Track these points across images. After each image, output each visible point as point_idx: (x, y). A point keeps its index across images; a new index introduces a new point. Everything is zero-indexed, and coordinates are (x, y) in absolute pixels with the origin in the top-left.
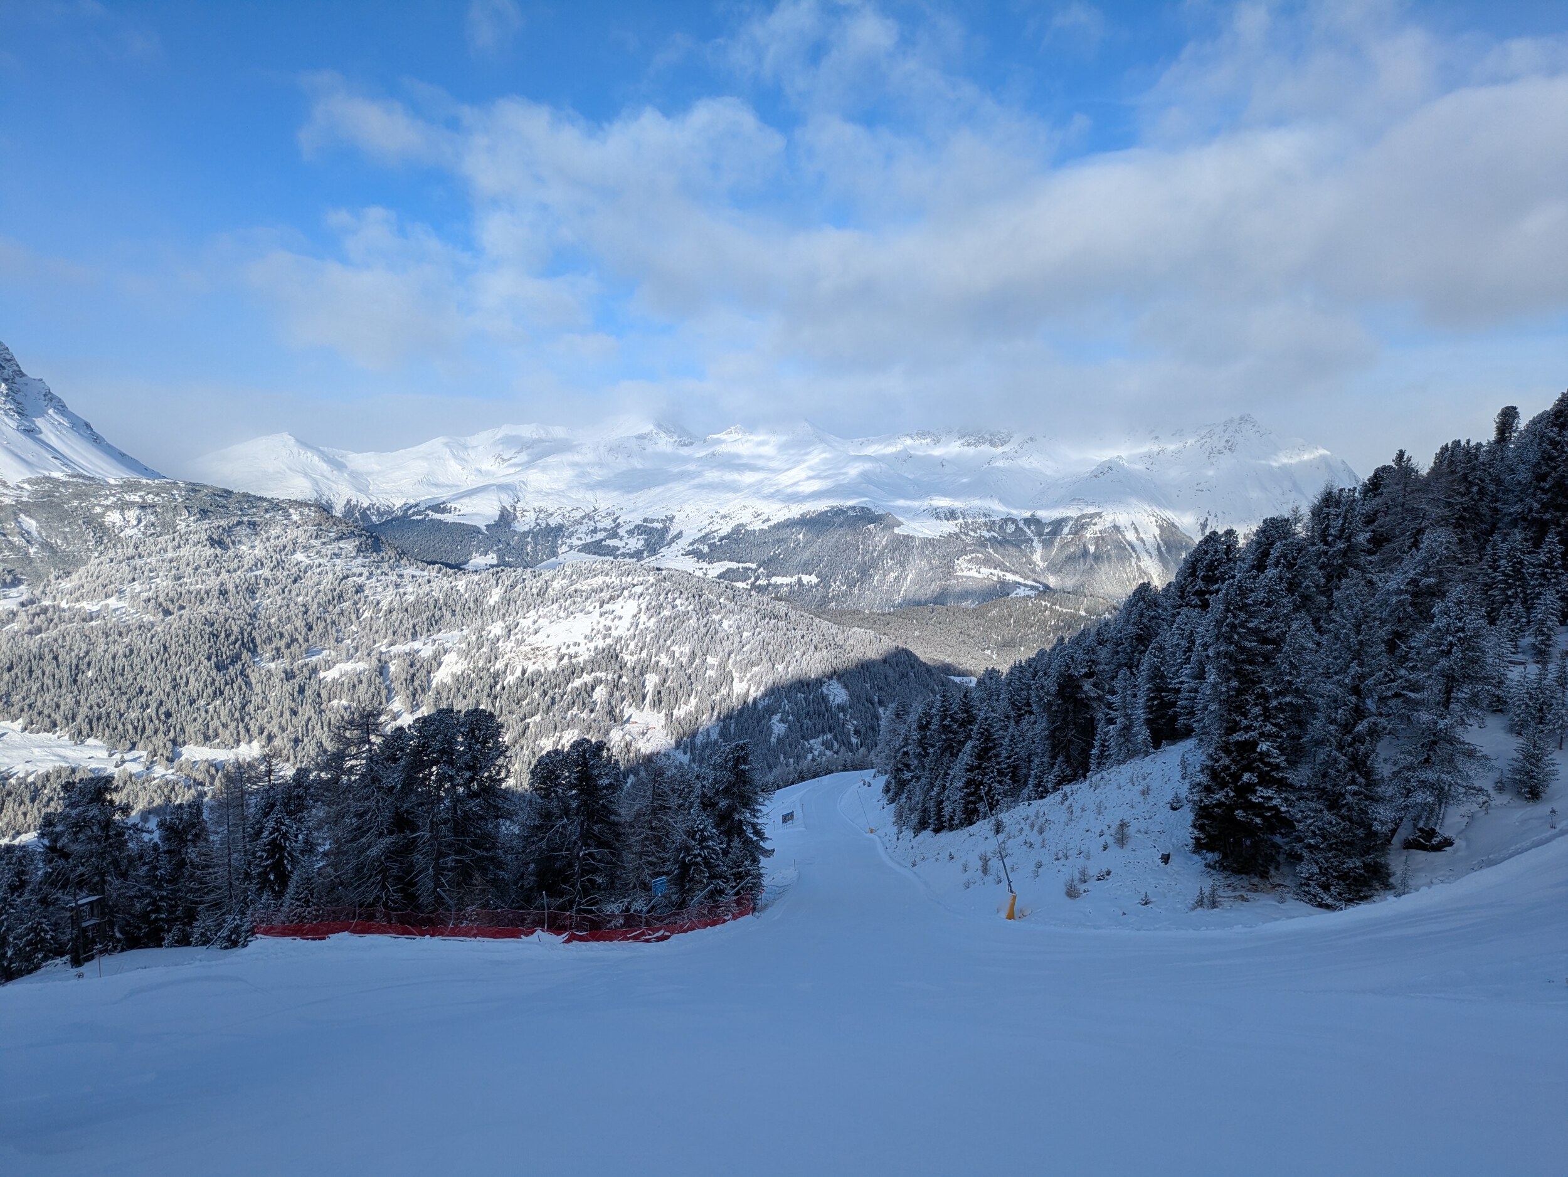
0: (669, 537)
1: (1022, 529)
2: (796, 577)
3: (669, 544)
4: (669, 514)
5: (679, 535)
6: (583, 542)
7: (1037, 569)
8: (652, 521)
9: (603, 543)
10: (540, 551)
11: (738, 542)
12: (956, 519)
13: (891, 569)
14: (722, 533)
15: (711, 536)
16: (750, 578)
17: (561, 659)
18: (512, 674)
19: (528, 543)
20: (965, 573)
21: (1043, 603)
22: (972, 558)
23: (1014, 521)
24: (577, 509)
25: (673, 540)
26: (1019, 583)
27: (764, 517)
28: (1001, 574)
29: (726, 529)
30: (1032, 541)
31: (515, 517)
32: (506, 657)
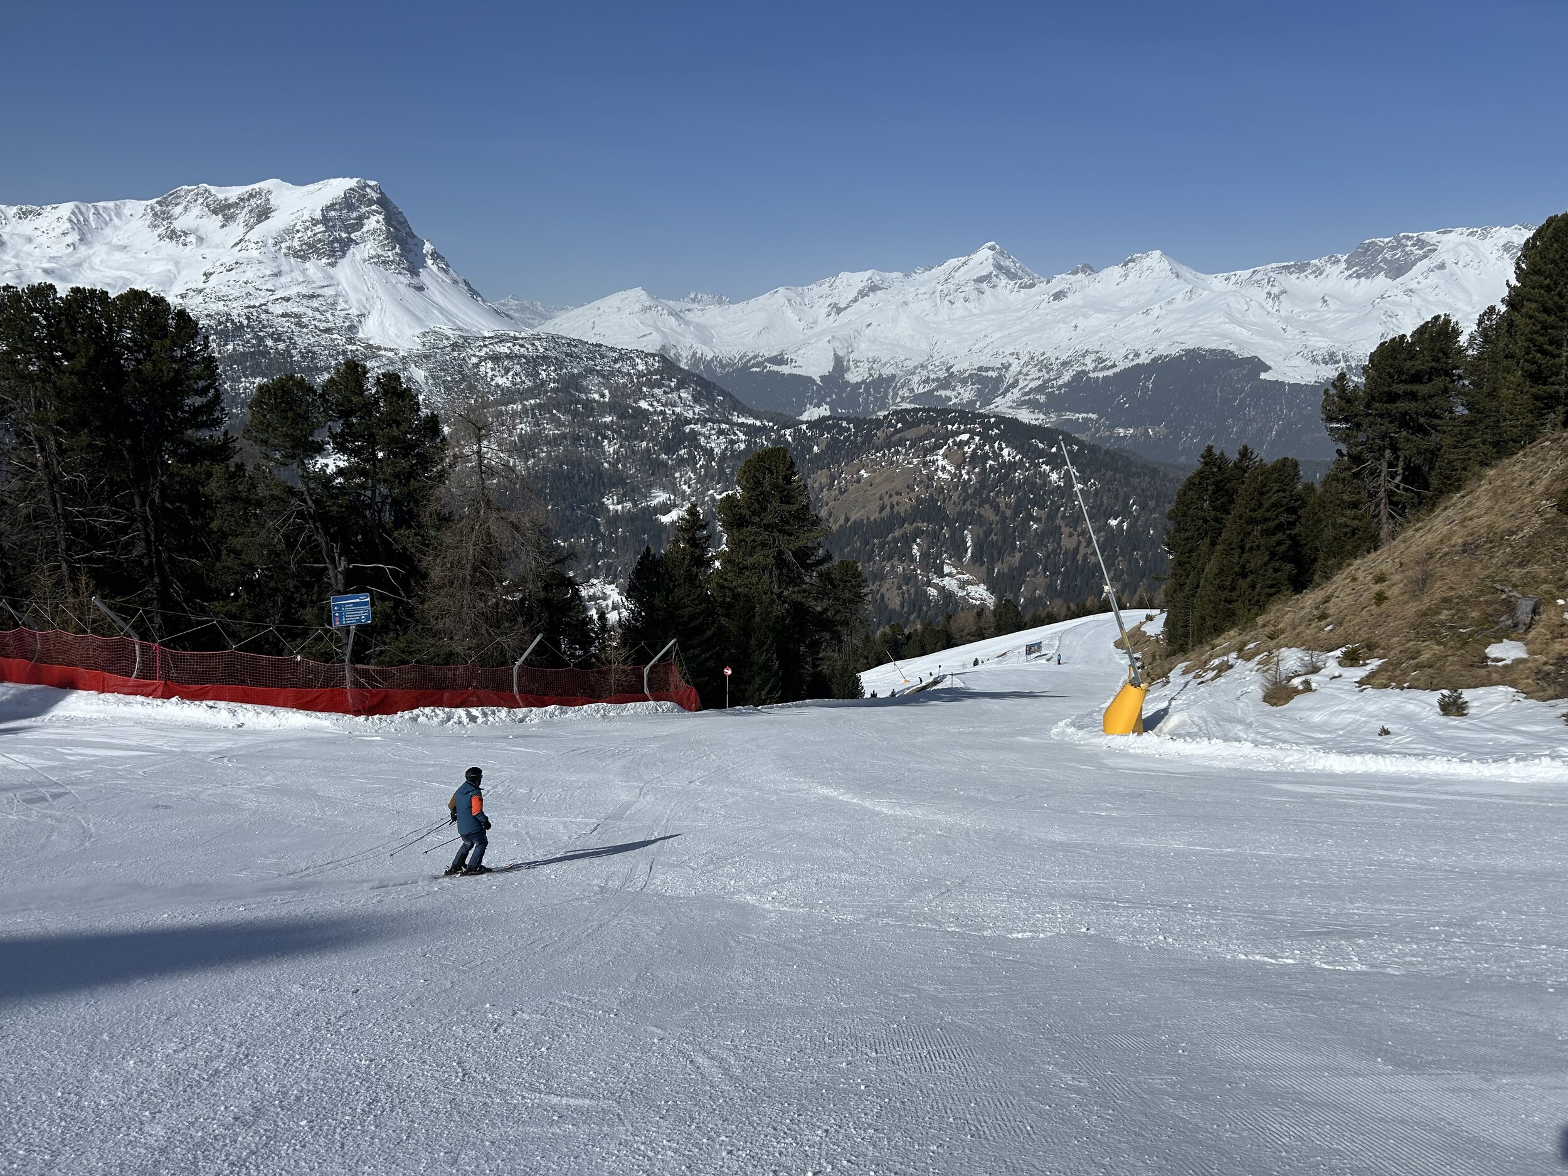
0: (1002, 386)
2: (1142, 429)
3: (1004, 394)
4: (1005, 361)
5: (1014, 385)
6: (915, 392)
8: (987, 369)
9: (936, 393)
11: (1077, 389)
12: (1336, 362)
14: (1061, 382)
15: (1050, 385)
16: (1090, 429)
17: (883, 508)
18: (836, 521)
19: (860, 394)
24: (910, 359)
25: (1007, 390)
27: (1109, 363)
29: (1066, 377)
31: (848, 369)
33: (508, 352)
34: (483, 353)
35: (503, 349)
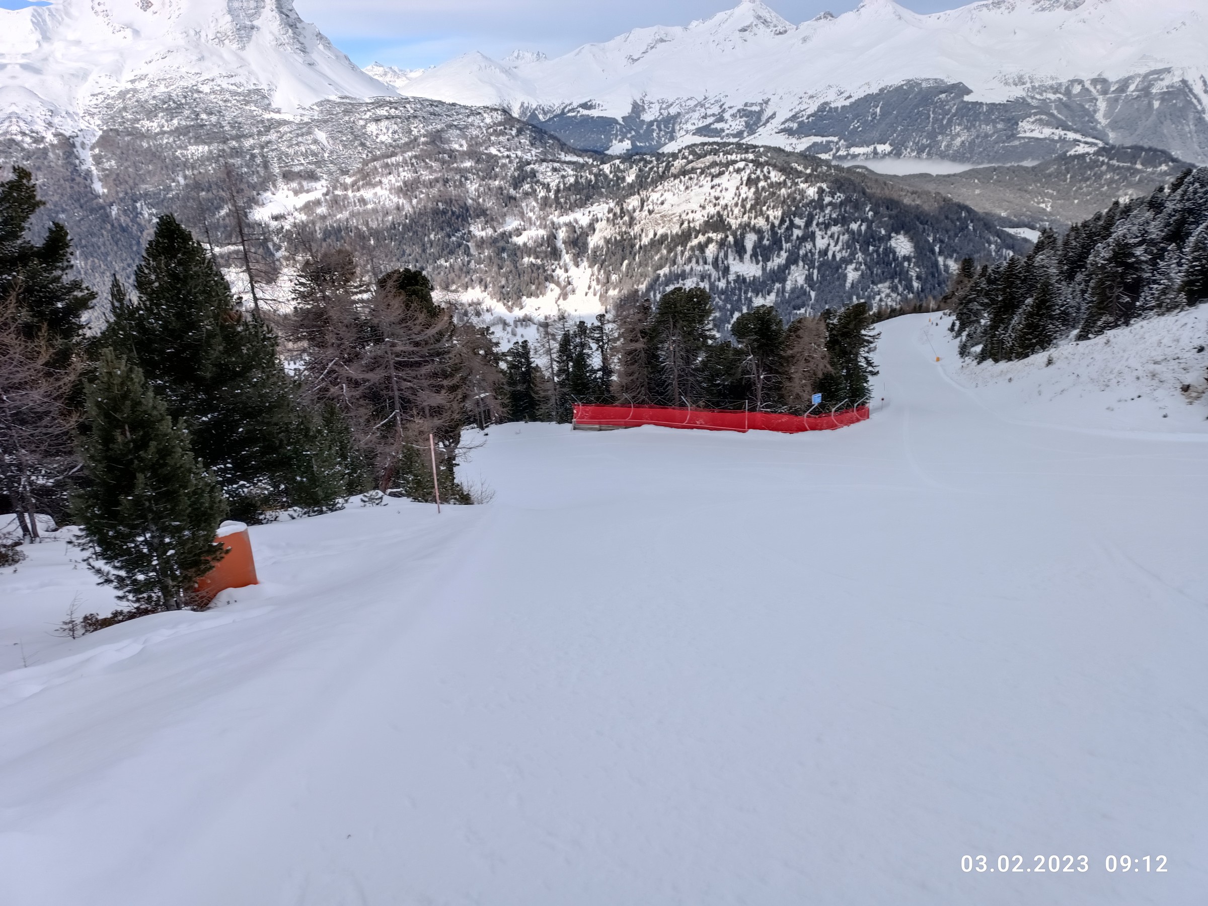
0: (764, 118)
1: (1087, 90)
2: (872, 147)
3: (764, 124)
4: (765, 98)
5: (773, 116)
6: (696, 127)
7: (1099, 126)
8: (752, 104)
9: (712, 126)
10: (663, 136)
11: (822, 118)
12: (1024, 84)
13: (958, 135)
14: (809, 112)
15: (800, 115)
16: (832, 150)
17: (682, 224)
18: (647, 236)
19: (653, 130)
20: (1028, 134)
21: (1101, 159)
22: (1036, 120)
23: (1080, 82)
24: (691, 99)
25: (767, 121)
26: (1079, 141)
27: (846, 95)
28: (1062, 133)
29: (813, 108)
30: (1097, 100)
31: (644, 109)
32: (642, 222)
33: (387, 114)
34: (367, 116)
35: (382, 112)
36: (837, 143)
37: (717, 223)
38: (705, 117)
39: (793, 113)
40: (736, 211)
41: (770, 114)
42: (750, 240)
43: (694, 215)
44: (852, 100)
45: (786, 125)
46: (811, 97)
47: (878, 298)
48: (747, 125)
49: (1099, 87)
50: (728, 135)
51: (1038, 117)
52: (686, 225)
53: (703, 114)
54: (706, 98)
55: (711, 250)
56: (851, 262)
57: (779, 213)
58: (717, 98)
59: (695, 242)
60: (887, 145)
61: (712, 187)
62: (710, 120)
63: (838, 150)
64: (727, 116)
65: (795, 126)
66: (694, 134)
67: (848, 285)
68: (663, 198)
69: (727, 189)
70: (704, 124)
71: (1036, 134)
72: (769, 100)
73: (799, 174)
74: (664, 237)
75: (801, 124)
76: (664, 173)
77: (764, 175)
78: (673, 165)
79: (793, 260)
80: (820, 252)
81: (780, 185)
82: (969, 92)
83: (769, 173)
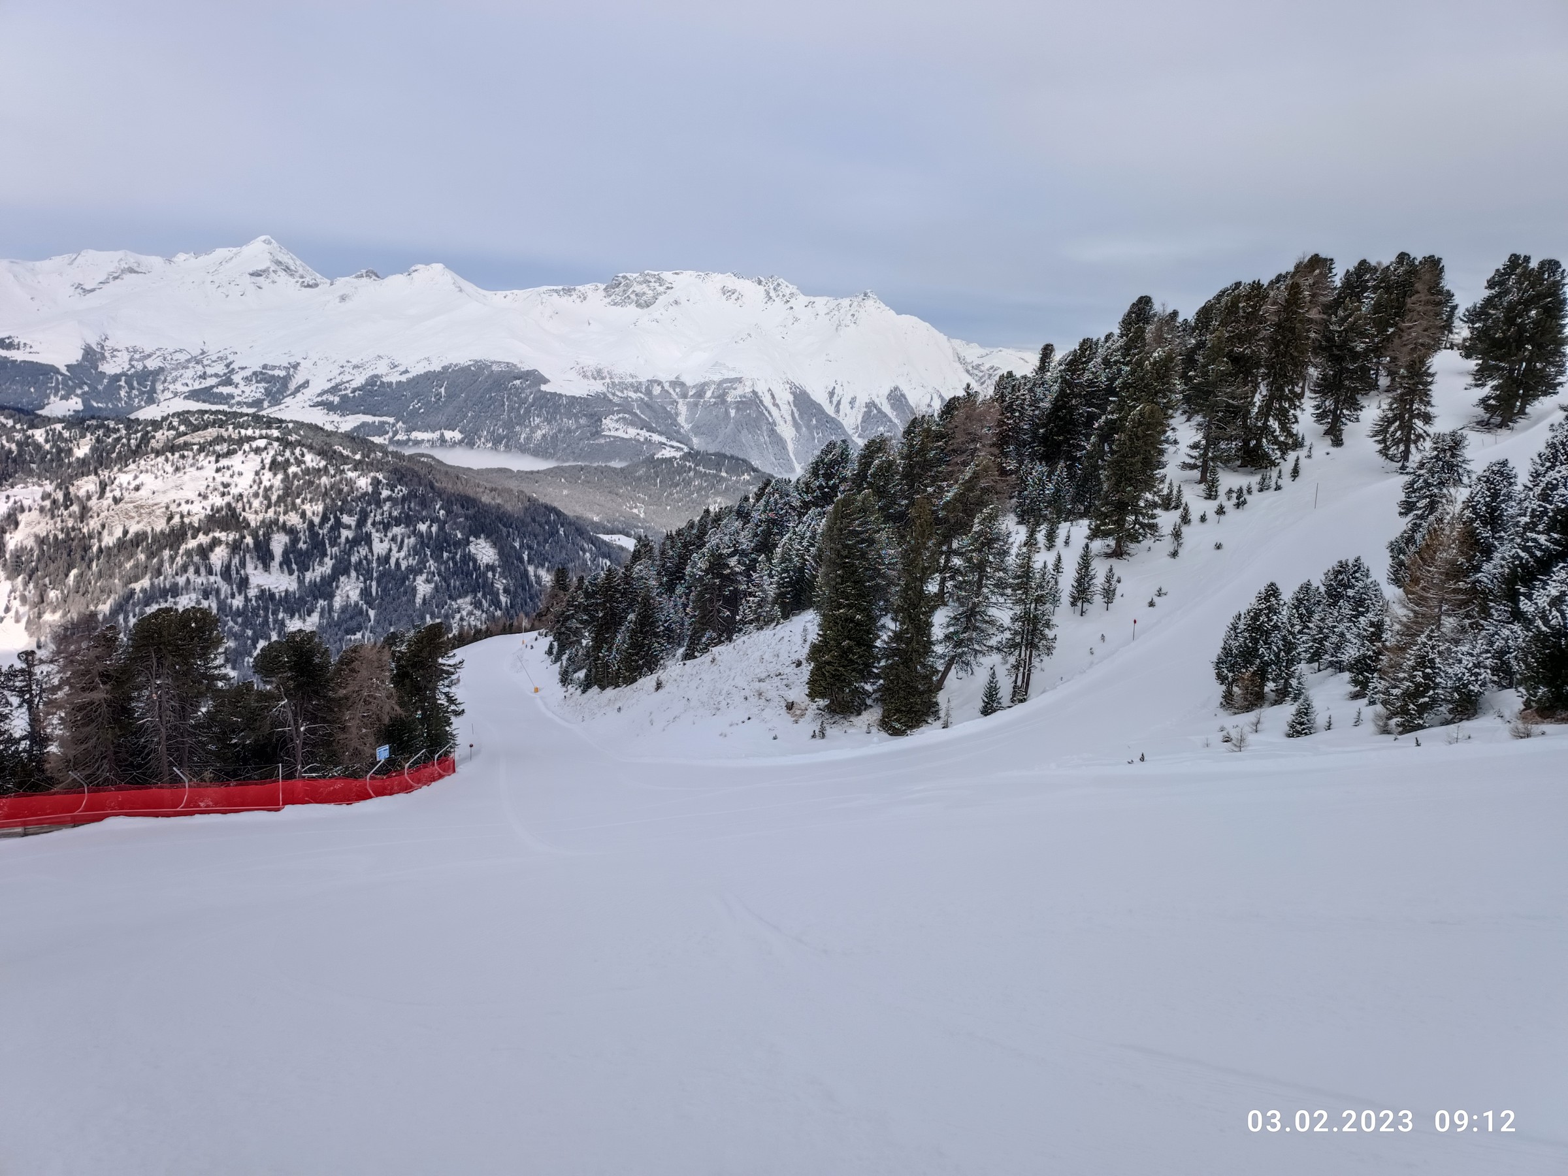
0: (292, 386)
1: (667, 392)
2: (438, 433)
3: (294, 394)
4: (293, 361)
5: (306, 384)
6: (190, 388)
7: (682, 430)
8: (274, 368)
9: (215, 390)
10: (136, 396)
11: (372, 394)
12: (603, 378)
13: (538, 427)
14: (355, 384)
15: (343, 387)
16: (388, 433)
17: (170, 518)
18: (111, 534)
19: (120, 387)
20: (613, 433)
21: (688, 464)
22: (620, 419)
23: (660, 383)
24: (181, 351)
25: (297, 390)
26: (665, 444)
27: (402, 369)
28: (647, 434)
29: (359, 380)
30: (677, 403)
31: (103, 358)
32: (102, 515)
36: (394, 425)
37: (226, 519)
38: (204, 376)
39: (333, 384)
40: (256, 503)
41: (301, 382)
42: (278, 543)
43: (189, 507)
44: (410, 376)
45: (324, 397)
46: (356, 367)
47: (458, 616)
48: (268, 392)
49: (678, 390)
50: (239, 403)
51: (621, 415)
52: (177, 519)
53: (199, 373)
54: (203, 353)
55: (218, 556)
56: (421, 573)
57: (319, 508)
58: (220, 354)
59: (192, 544)
60: (456, 431)
61: (218, 470)
62: (212, 381)
63: (396, 433)
64: (236, 378)
65: (336, 400)
66: (186, 398)
67: (419, 600)
68: (137, 482)
69: (240, 474)
70: (203, 386)
71: (620, 434)
72: (298, 364)
73: (345, 460)
74: (140, 538)
75: (344, 398)
76: (139, 446)
77: (296, 458)
78: (154, 437)
79: (341, 568)
80: (378, 558)
81: (318, 472)
82: (546, 381)
83: (303, 455)
